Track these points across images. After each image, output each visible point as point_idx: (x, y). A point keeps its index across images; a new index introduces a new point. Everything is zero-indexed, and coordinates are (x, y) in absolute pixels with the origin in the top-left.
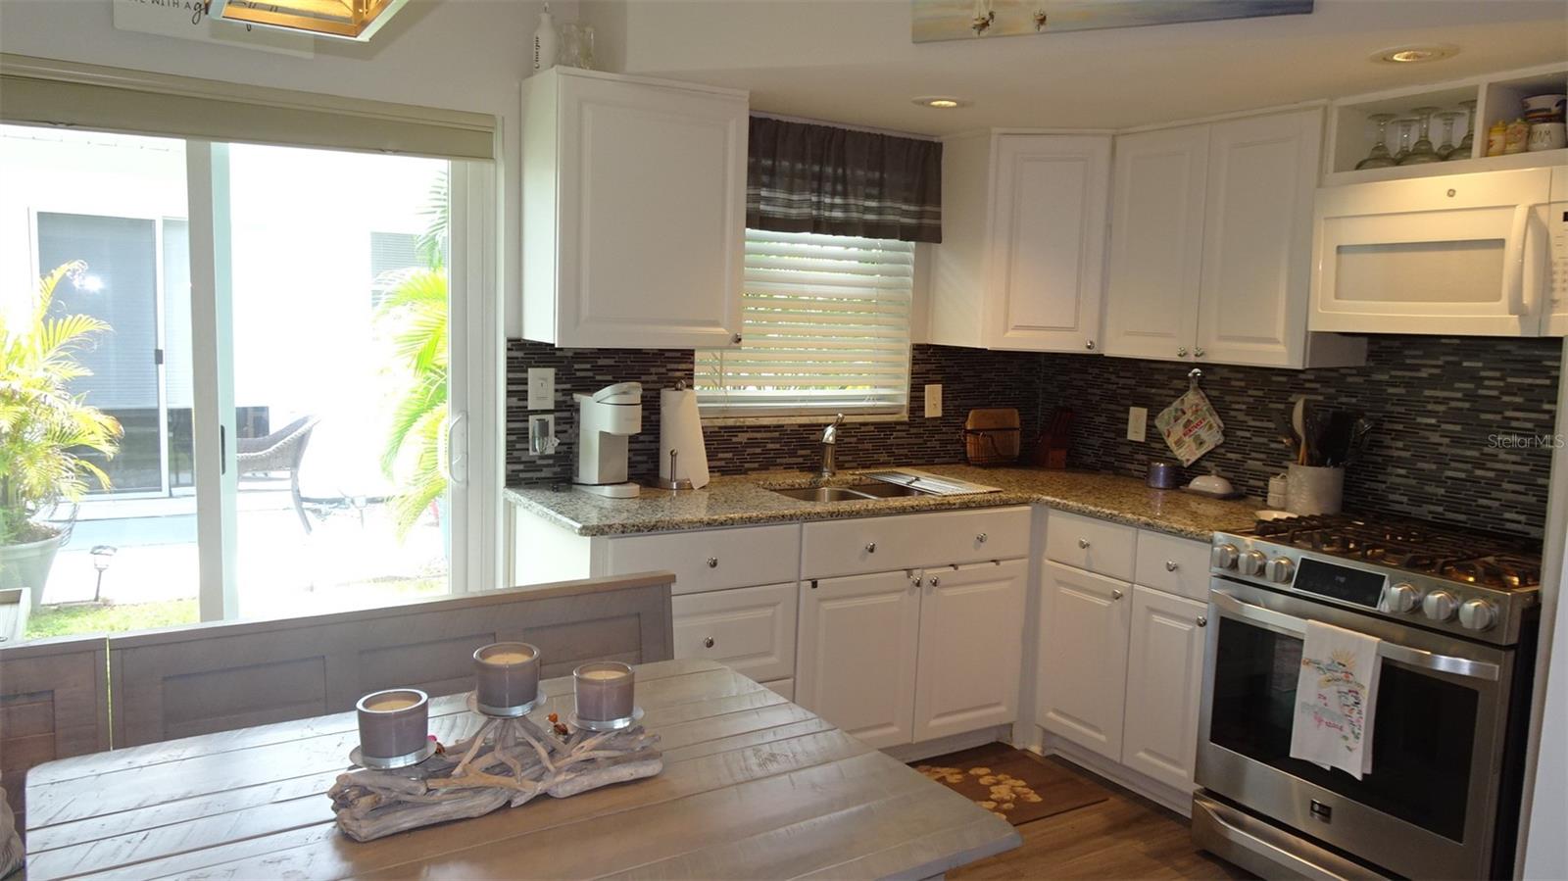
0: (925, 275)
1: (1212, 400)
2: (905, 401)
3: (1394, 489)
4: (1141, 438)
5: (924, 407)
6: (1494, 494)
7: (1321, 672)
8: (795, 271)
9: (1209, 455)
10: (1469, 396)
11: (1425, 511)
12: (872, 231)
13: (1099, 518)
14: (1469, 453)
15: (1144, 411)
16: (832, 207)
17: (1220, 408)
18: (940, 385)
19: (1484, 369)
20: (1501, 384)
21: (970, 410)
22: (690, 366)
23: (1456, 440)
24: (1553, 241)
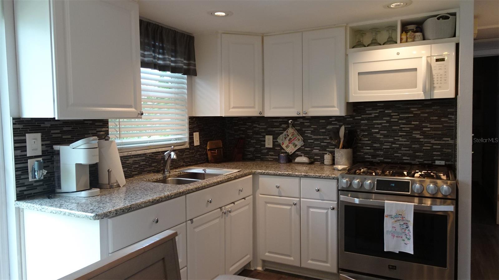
0: (191, 88)
1: (298, 130)
2: (187, 140)
3: (366, 154)
4: (271, 146)
5: (194, 142)
6: (399, 152)
7: (393, 219)
8: (146, 86)
9: (299, 150)
10: (388, 122)
11: (378, 159)
12: (174, 70)
13: (284, 176)
14: (390, 140)
15: (271, 137)
16: (159, 59)
17: (301, 132)
18: (198, 133)
19: (392, 113)
20: (398, 117)
21: (208, 141)
22: (107, 129)
23: (385, 136)
24: (433, 68)
